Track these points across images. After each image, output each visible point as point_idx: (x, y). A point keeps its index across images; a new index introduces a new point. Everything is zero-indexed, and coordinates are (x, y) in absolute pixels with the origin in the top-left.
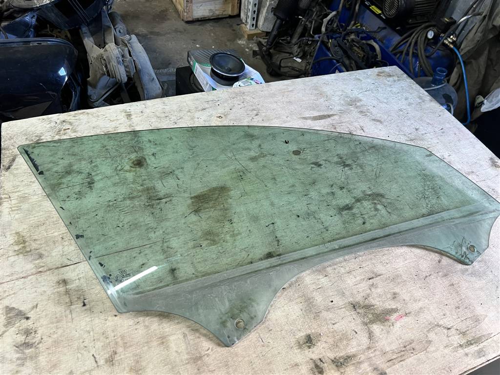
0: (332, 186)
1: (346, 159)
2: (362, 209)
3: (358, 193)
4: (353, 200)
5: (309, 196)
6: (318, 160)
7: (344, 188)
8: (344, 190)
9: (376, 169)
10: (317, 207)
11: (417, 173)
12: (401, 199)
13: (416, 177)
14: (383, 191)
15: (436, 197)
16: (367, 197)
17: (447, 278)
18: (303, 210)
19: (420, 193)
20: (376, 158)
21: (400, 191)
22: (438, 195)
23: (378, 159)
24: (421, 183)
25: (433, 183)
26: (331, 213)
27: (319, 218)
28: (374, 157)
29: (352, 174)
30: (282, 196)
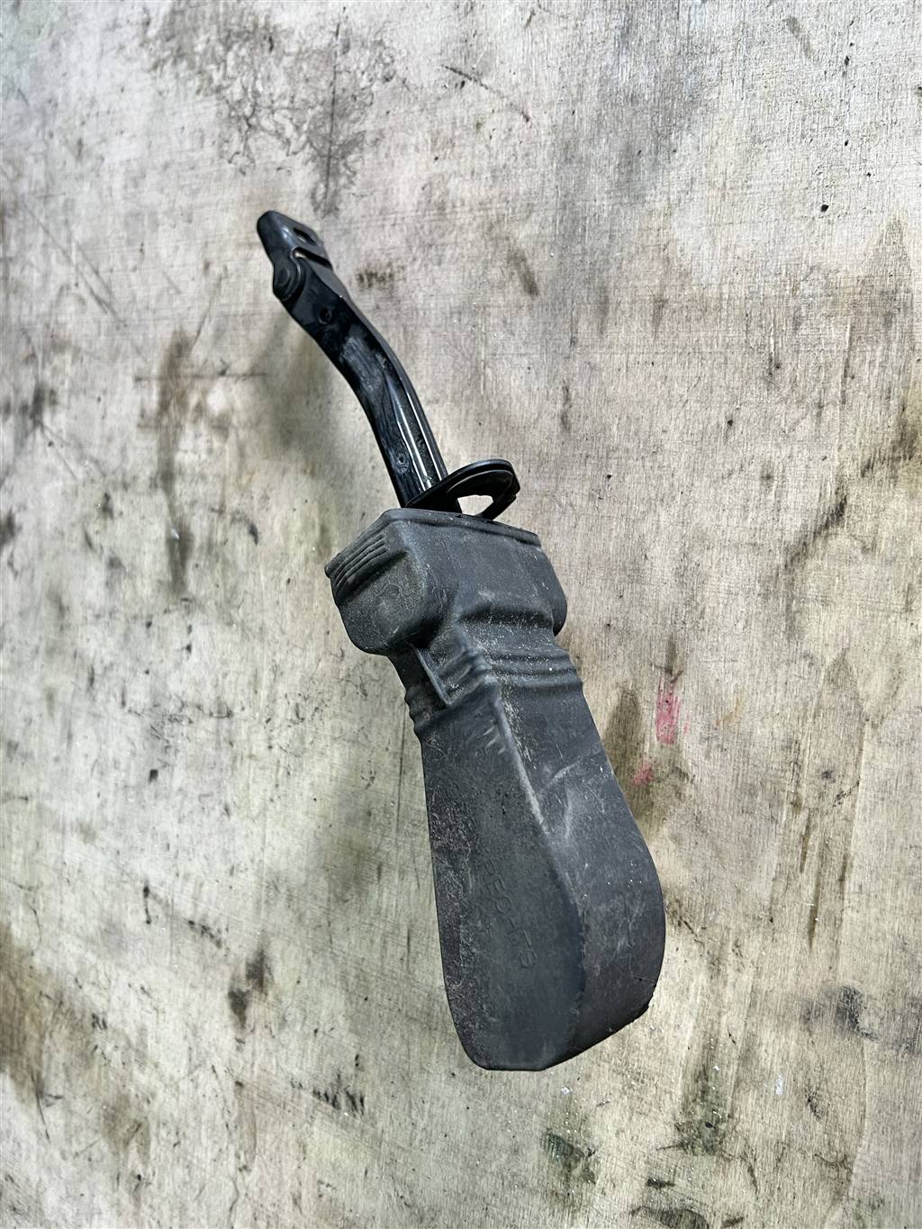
0: (88, 542)
1: (17, 391)
2: (201, 489)
3: (142, 455)
4: (160, 497)
5: (99, 671)
7: (107, 497)
8: (118, 504)
9: (82, 285)
10: (142, 675)
11: (148, 76)
12: (219, 258)
13: (161, 93)
14: (168, 325)
15: (266, 54)
16: (167, 427)
17: (616, 309)
18: (137, 740)
19: (225, 130)
20: (40, 242)
21: (188, 234)
22: (263, 32)
23: (47, 232)
24: (191, 89)
25: (208, 16)
26: (177, 640)
27: (179, 704)
28: (39, 249)
29: (73, 412)
30: (73, 772)
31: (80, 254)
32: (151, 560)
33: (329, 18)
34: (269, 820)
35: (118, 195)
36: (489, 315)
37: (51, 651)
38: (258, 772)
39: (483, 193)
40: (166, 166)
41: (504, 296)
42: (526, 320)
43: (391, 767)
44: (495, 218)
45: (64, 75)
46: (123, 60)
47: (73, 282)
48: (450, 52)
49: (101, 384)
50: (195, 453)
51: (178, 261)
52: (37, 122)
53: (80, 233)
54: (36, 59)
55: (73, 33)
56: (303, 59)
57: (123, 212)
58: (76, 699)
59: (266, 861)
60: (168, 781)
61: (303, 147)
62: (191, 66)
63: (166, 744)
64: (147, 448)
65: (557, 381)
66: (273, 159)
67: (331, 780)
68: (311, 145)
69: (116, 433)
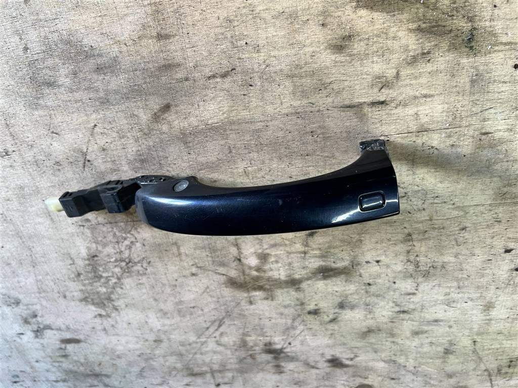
0: (333, 320)
1: (269, 362)
2: (295, 265)
3: (285, 296)
4: (304, 285)
5: (397, 309)
6: (328, 370)
7: (310, 313)
8: (312, 307)
9: (215, 335)
10: (396, 286)
11: (121, 312)
12: (189, 269)
13: (127, 306)
14: (223, 290)
15: (99, 258)
16: (270, 285)
17: (167, 60)
18: (432, 284)
19: (134, 274)
20: (201, 356)
21: (181, 286)
22: (91, 261)
23: (196, 353)
24: (121, 292)
25: (91, 288)
26: (374, 269)
27: (409, 263)
28: (204, 357)
29: (273, 334)
30: (455, 317)
31: (201, 337)
32: (336, 286)
33: (78, 230)
34: (465, 204)
35: (173, 321)
36: (184, 127)
37: (392, 335)
38: (438, 214)
39: (131, 141)
40: (155, 300)
41: (174, 121)
42: (182, 107)
43: (424, 137)
44: (140, 133)
45: (130, 351)
46: (117, 325)
47: (214, 339)
48: (77, 170)
49: (257, 321)
50: (279, 270)
51: (194, 289)
52: (152, 362)
53: (192, 338)
54: (126, 365)
55: (112, 349)
56: (97, 240)
57: (178, 319)
58: (415, 319)
59: (489, 202)
60: (452, 265)
61: (132, 234)
62: (112, 293)
63: (432, 268)
64: (282, 295)
65: (206, 84)
66: (140, 248)
67: (437, 171)
68: (130, 231)
69: (278, 311)
